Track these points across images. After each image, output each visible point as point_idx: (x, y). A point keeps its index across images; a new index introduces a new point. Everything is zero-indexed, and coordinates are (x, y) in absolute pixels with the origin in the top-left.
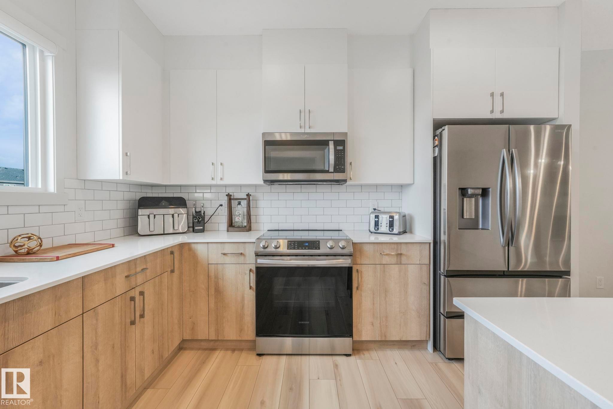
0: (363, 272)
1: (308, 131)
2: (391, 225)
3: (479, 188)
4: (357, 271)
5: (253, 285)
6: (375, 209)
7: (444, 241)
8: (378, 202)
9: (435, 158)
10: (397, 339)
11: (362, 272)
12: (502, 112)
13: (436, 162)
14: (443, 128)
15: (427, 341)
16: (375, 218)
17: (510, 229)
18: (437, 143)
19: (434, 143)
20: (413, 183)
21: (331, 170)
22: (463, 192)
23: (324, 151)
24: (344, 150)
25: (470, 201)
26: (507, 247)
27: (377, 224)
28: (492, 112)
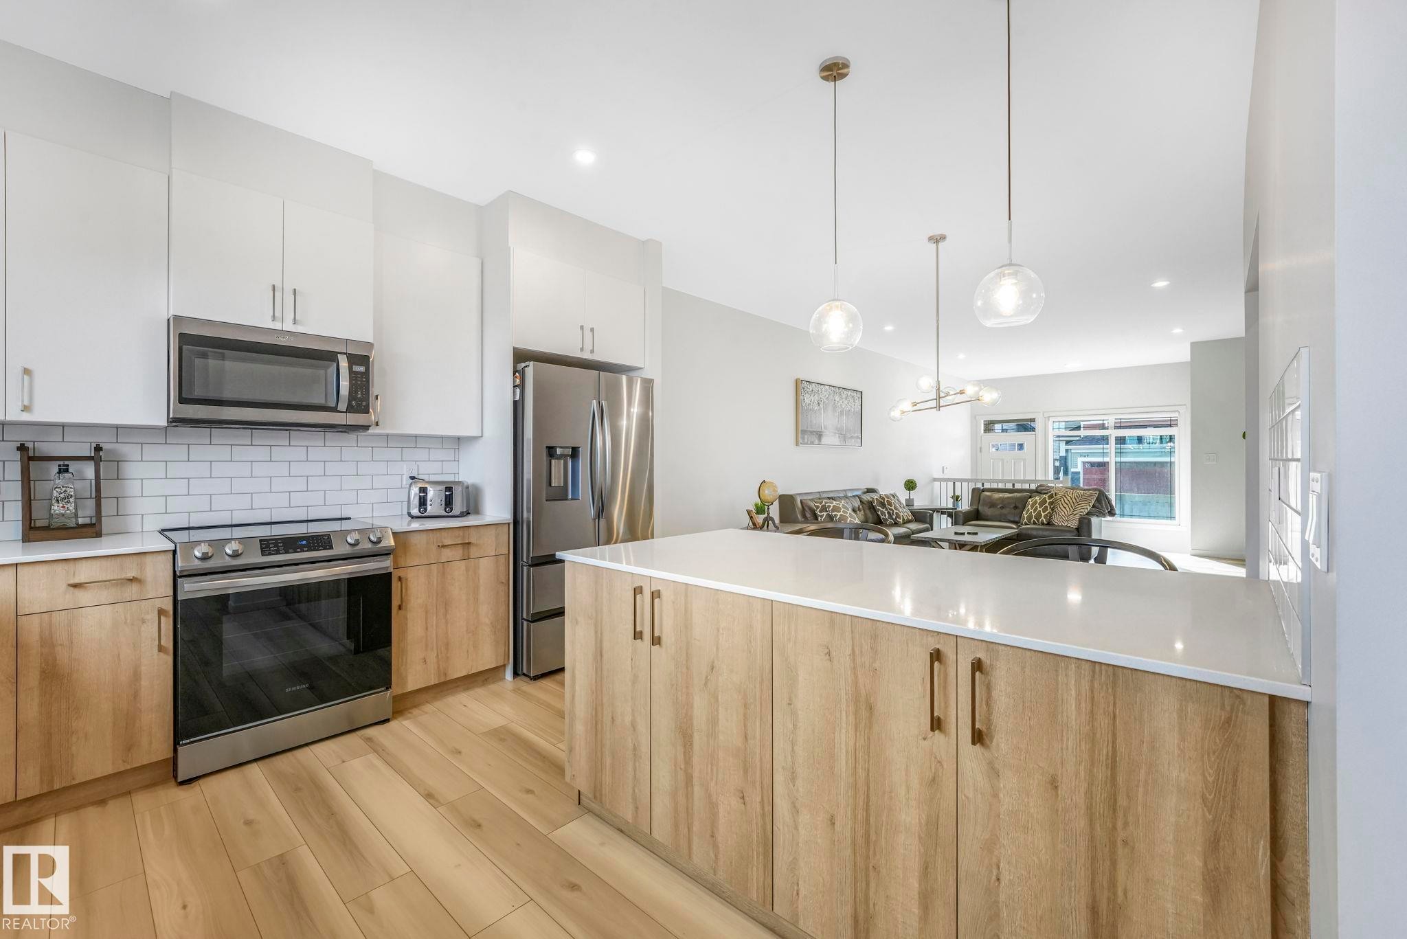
0: (409, 579)
1: (289, 327)
2: (449, 502)
3: (568, 447)
4: (400, 579)
5: (168, 643)
6: (413, 478)
7: (528, 518)
8: (418, 466)
9: (515, 402)
10: (464, 674)
11: (407, 579)
12: (592, 351)
13: (518, 407)
14: (527, 363)
15: (504, 666)
16: (420, 492)
17: (600, 497)
18: (518, 381)
19: (514, 382)
20: (480, 435)
21: (343, 406)
22: (551, 451)
23: (326, 371)
24: (366, 374)
25: (559, 464)
26: (597, 520)
27: (423, 502)
28: (582, 349)
